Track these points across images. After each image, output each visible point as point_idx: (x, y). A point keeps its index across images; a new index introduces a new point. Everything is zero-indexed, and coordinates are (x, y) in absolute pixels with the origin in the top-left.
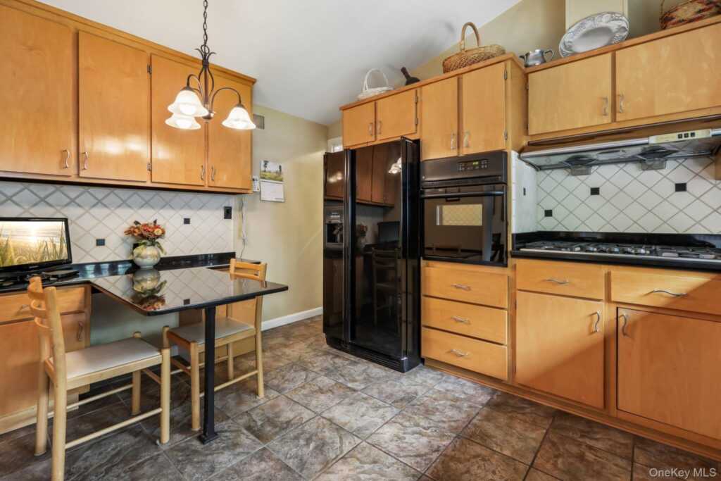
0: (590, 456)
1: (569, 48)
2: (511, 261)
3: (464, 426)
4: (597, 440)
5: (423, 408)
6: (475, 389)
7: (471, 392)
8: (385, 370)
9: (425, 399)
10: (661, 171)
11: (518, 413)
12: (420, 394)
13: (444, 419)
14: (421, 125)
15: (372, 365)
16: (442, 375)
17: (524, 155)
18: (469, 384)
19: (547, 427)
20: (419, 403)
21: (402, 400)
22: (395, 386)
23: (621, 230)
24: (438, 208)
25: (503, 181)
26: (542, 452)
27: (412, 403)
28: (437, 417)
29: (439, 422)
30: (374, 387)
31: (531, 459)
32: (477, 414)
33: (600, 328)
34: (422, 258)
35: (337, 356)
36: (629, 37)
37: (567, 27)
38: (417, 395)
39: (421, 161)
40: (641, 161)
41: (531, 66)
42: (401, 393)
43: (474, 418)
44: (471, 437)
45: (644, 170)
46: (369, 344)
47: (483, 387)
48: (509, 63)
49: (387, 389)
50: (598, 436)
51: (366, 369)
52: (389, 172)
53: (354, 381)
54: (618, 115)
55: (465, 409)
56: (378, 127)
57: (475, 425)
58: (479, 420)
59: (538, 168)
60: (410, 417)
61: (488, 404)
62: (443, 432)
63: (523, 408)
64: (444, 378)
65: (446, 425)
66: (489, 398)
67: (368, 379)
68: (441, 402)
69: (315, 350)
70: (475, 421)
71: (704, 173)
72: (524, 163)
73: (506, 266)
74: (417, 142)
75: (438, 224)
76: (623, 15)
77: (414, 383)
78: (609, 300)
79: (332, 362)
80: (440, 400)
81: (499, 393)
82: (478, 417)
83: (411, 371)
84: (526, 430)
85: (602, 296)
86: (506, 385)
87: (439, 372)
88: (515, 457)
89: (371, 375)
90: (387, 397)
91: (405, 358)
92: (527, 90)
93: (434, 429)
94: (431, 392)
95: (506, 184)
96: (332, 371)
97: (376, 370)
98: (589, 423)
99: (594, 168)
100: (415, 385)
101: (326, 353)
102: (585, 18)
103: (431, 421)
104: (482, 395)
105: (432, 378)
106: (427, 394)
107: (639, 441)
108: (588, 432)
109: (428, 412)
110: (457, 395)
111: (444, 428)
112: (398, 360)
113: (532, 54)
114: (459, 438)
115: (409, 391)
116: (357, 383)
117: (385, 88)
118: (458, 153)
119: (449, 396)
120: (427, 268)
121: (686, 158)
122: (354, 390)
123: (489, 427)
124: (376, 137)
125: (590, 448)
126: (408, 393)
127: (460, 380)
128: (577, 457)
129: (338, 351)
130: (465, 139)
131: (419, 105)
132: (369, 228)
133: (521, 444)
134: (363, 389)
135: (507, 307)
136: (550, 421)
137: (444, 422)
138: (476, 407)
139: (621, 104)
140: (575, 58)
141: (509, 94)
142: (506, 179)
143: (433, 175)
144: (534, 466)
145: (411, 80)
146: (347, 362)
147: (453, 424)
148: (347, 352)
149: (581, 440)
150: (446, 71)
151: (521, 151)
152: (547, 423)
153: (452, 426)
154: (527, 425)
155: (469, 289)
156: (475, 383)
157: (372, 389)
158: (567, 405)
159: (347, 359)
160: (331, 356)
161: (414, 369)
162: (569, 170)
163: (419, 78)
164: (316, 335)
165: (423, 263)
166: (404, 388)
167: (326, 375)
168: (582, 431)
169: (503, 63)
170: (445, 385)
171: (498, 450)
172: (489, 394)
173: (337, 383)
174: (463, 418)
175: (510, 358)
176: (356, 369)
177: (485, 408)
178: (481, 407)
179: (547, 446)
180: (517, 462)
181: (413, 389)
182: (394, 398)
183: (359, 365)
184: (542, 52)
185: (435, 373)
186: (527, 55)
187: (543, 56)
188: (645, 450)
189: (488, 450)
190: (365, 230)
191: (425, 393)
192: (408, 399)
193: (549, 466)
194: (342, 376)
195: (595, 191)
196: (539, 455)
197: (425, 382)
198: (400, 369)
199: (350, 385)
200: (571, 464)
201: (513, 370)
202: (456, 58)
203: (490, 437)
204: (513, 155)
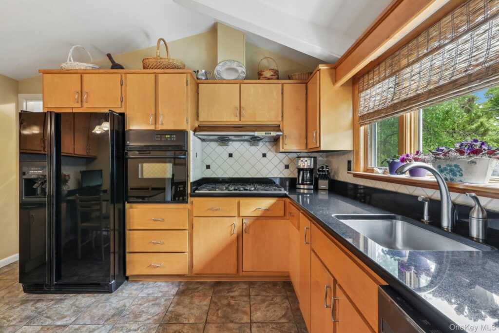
0: (233, 302)
1: (219, 74)
2: (190, 199)
3: (164, 315)
4: (235, 291)
5: (132, 315)
6: (168, 286)
7: (166, 289)
8: (94, 296)
9: (133, 307)
10: (258, 147)
11: (195, 292)
12: (128, 305)
13: (149, 317)
14: (126, 102)
15: (80, 296)
16: (143, 284)
17: (197, 133)
18: (163, 284)
19: (211, 295)
20: (128, 313)
21: (113, 316)
22: (105, 307)
23: (242, 176)
24: (140, 165)
25: (186, 149)
26: (210, 311)
27: (122, 315)
28: (144, 317)
29: (145, 321)
30: (85, 315)
31: (205, 318)
32: (171, 303)
33: (235, 232)
34: (126, 202)
35: (39, 301)
36: (246, 78)
37: (218, 62)
38: (125, 307)
39: (126, 130)
40: (250, 141)
41: (200, 79)
42: (111, 311)
43: (169, 306)
44: (169, 321)
45: (251, 146)
46: (75, 279)
47: (173, 283)
48: (189, 75)
49: (97, 312)
50: (235, 289)
51: (73, 303)
52: (93, 131)
53: (63, 317)
54: (242, 118)
55: (163, 303)
56: (85, 97)
57: (171, 312)
58: (173, 307)
59: (203, 140)
60: (122, 327)
61: (177, 294)
62: (150, 327)
63: (197, 288)
64: (145, 286)
65: (151, 321)
66: (177, 289)
67: (78, 311)
68: (145, 305)
69: (8, 304)
70: (170, 309)
71: (272, 149)
72: (196, 138)
73: (187, 203)
74: (122, 115)
75: (140, 177)
76: (243, 65)
77: (121, 298)
78: (239, 216)
79: (33, 308)
80: (145, 303)
81: (183, 284)
82: (173, 305)
83: (118, 289)
84: (200, 302)
85: (236, 214)
86: (187, 277)
87: (141, 283)
88: (197, 321)
89: (80, 306)
90: (99, 319)
91: (113, 281)
92: (198, 93)
93: (143, 327)
94: (136, 300)
95: (187, 151)
96: (36, 317)
97: (84, 300)
98: (231, 283)
99: (230, 142)
100: (122, 300)
101: (24, 302)
102: (227, 60)
103: (140, 323)
104: (173, 289)
105: (136, 290)
106: (134, 303)
107: (251, 284)
108: (230, 289)
109: (136, 316)
110: (156, 295)
111: (150, 323)
112: (107, 285)
113: (200, 73)
114: (161, 326)
115: (118, 306)
116: (67, 319)
117: (91, 65)
118: (156, 128)
119: (151, 298)
120: (131, 210)
121: (266, 142)
122: (65, 326)
123: (180, 309)
124: (82, 105)
125: (232, 297)
126: (118, 309)
127: (156, 283)
128: (227, 306)
129: (40, 295)
130: (161, 119)
131: (123, 86)
132: (72, 177)
133: (199, 312)
134: (74, 321)
135: (187, 228)
136: (212, 290)
137: (149, 319)
138: (170, 299)
139: (243, 112)
140: (223, 82)
141: (189, 94)
142: (187, 148)
143: (135, 141)
144: (208, 322)
145: (116, 66)
146: (52, 303)
147: (156, 317)
148: (51, 293)
149: (228, 295)
150: (145, 67)
151: (195, 131)
152: (211, 293)
153: (155, 320)
154: (201, 298)
155: (163, 220)
156: (166, 282)
157: (84, 318)
158: (219, 277)
159: (52, 300)
160: (32, 303)
161: (121, 287)
162: (219, 143)
163: (124, 67)
164: (8, 287)
165: (127, 205)
166: (114, 305)
167: (27, 324)
168: (228, 290)
169: (185, 75)
170: (146, 291)
171: (187, 322)
172: (177, 286)
173: (43, 327)
174: (162, 310)
175: (190, 259)
176: (63, 306)
177: (176, 297)
178: (173, 297)
179: (212, 307)
180: (198, 324)
181: (122, 303)
182: (106, 317)
183: (66, 301)
184: (206, 72)
185: (137, 284)
186: (198, 71)
187: (206, 75)
188: (254, 288)
189: (181, 325)
190: (67, 178)
191: (132, 303)
192: (119, 313)
193: (214, 318)
194: (48, 317)
195: (231, 155)
196: (209, 314)
197: (131, 294)
198: (110, 291)
199: (59, 323)
200: (225, 311)
201: (191, 266)
202: (154, 60)
203: (180, 315)
204: (191, 133)
